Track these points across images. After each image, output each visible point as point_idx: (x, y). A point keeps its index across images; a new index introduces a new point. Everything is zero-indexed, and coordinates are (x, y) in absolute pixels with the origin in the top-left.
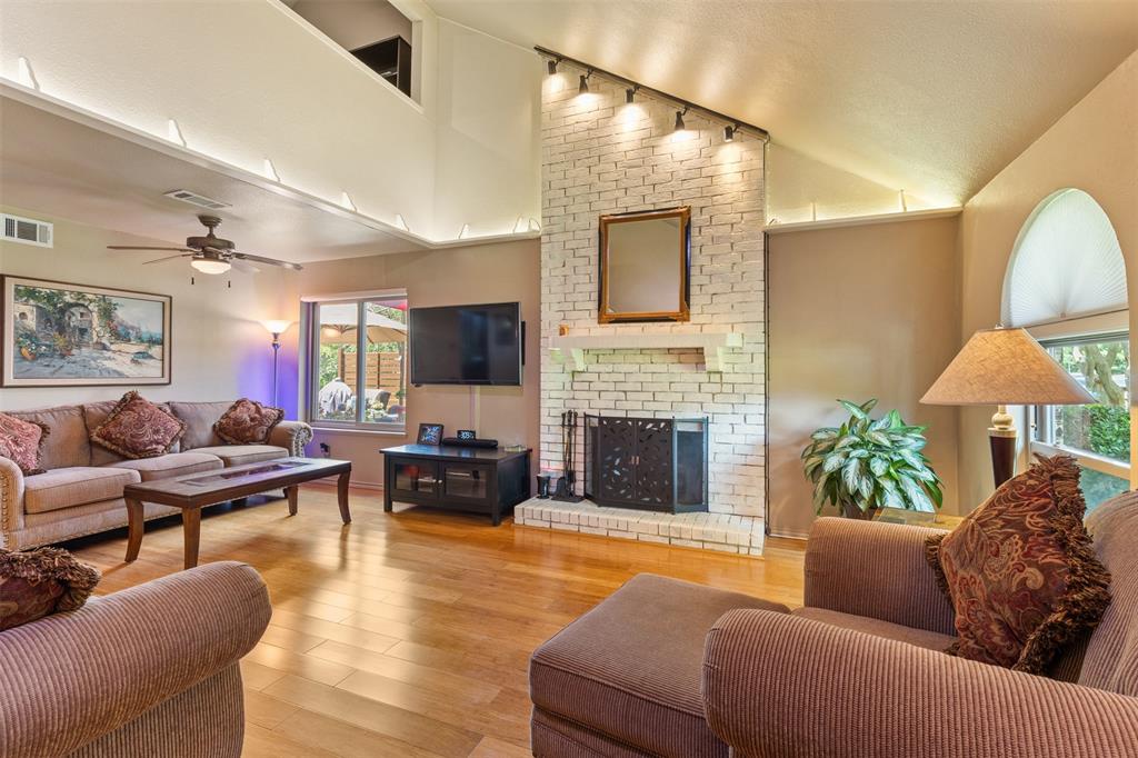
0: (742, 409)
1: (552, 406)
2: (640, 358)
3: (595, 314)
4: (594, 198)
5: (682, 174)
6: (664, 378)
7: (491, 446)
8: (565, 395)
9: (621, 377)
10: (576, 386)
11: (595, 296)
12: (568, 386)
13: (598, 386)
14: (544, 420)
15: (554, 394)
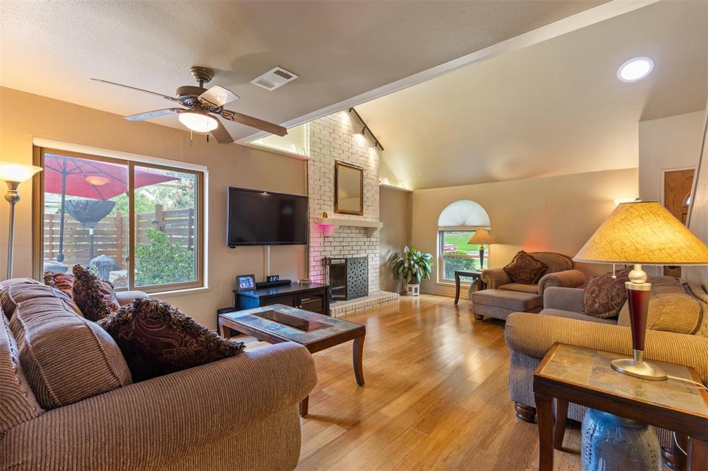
0: (375, 251)
1: (315, 256)
2: (349, 231)
3: (333, 208)
4: (332, 149)
5: (360, 153)
6: (355, 240)
7: (287, 283)
8: (321, 249)
9: (342, 239)
10: (326, 244)
11: (333, 199)
12: (322, 245)
13: (333, 244)
14: (312, 263)
15: (316, 249)
